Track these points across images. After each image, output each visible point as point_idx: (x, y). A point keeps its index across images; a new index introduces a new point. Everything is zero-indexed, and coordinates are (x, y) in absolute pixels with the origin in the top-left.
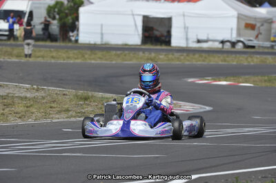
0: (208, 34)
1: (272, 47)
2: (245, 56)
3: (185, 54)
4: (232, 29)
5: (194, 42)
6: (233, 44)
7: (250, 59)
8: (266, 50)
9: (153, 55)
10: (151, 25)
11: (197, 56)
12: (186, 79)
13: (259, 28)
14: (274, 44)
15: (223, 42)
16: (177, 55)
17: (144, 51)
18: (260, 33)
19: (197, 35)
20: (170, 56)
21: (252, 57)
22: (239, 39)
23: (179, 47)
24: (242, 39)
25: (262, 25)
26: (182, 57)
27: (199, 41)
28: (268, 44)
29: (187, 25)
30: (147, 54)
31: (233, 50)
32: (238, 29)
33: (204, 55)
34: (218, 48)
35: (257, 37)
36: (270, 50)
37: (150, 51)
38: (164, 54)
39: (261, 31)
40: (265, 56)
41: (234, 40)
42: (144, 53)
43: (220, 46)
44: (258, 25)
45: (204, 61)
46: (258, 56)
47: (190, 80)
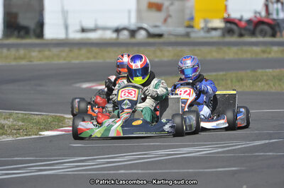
0: (96, 20)
1: (187, 35)
2: (152, 49)
3: (67, 49)
4: (129, 12)
5: (77, 32)
6: (133, 33)
7: (159, 53)
8: (180, 39)
9: (22, 52)
10: (14, 10)
11: (84, 51)
12: (78, 85)
13: (167, 8)
14: (189, 30)
15: (117, 31)
16: (55, 51)
17: (9, 46)
18: (169, 16)
19: (81, 22)
20: (47, 53)
21: (161, 51)
22: (140, 25)
23: (56, 40)
24: (145, 26)
25: (172, 4)
26: (64, 54)
27: (83, 30)
28: (181, 30)
29: (66, 8)
30: (13, 51)
31: (133, 40)
32: (139, 11)
33: (94, 49)
34: (111, 39)
35: (165, 20)
36: (186, 40)
37: (17, 46)
38: (37, 49)
39: (171, 13)
40: (179, 49)
41: (133, 27)
42: (9, 49)
43: (114, 35)
44: (166, 4)
45: (95, 58)
46: (170, 48)
47: (85, 85)
